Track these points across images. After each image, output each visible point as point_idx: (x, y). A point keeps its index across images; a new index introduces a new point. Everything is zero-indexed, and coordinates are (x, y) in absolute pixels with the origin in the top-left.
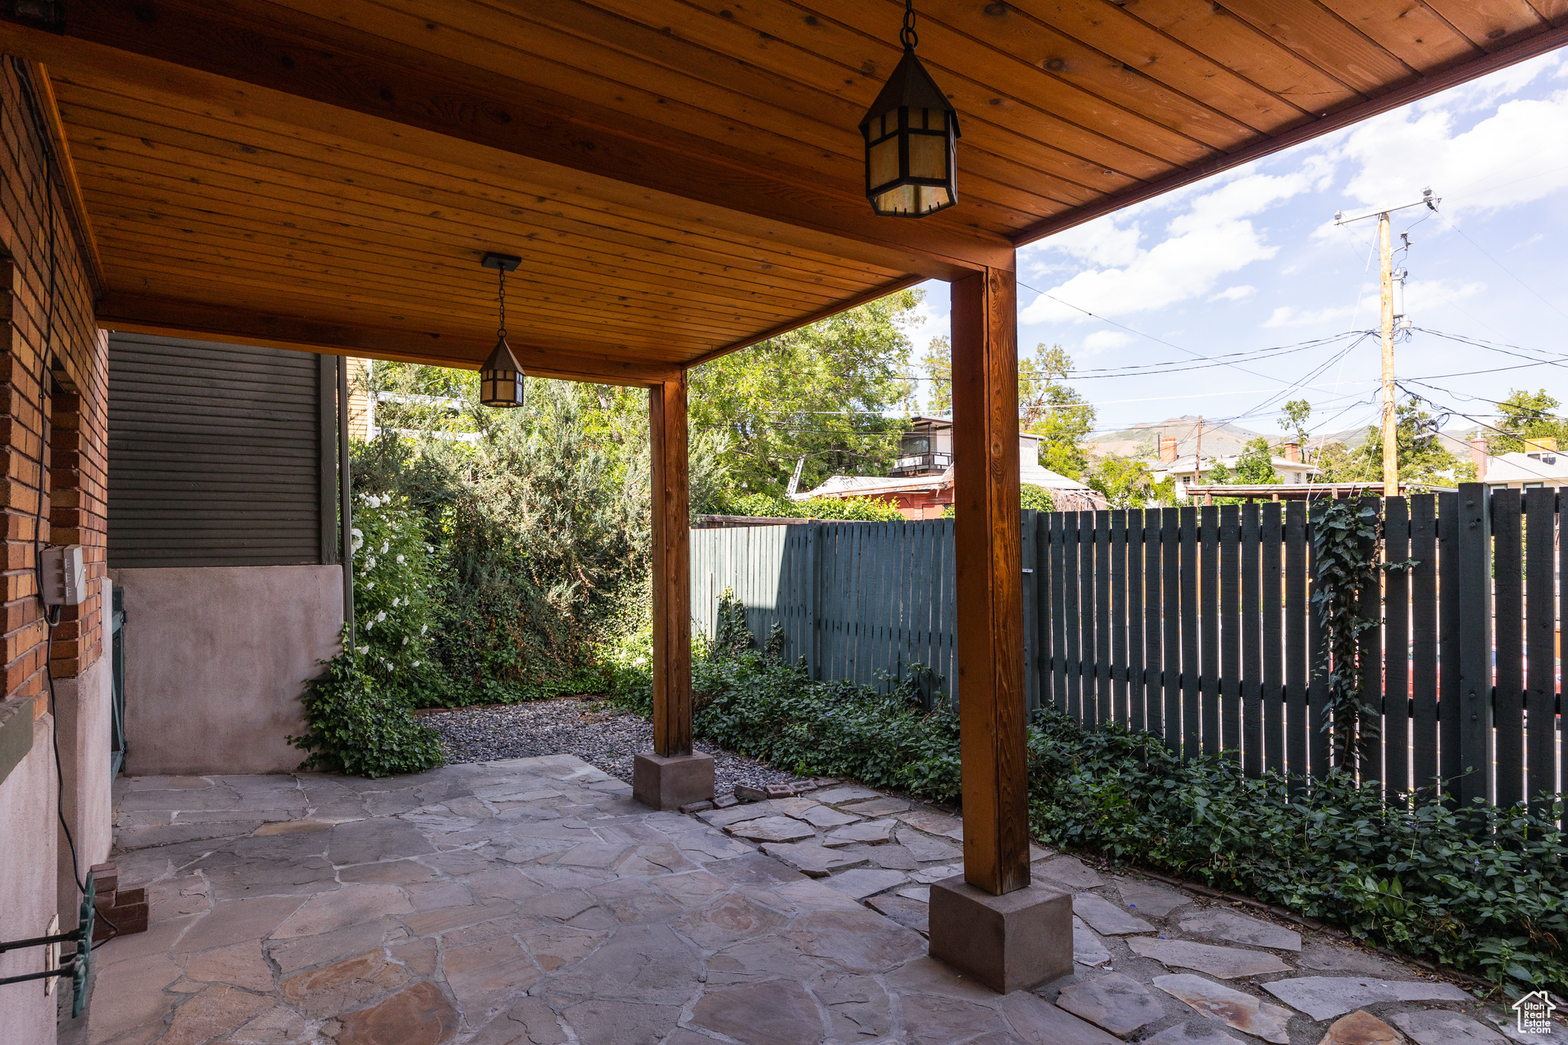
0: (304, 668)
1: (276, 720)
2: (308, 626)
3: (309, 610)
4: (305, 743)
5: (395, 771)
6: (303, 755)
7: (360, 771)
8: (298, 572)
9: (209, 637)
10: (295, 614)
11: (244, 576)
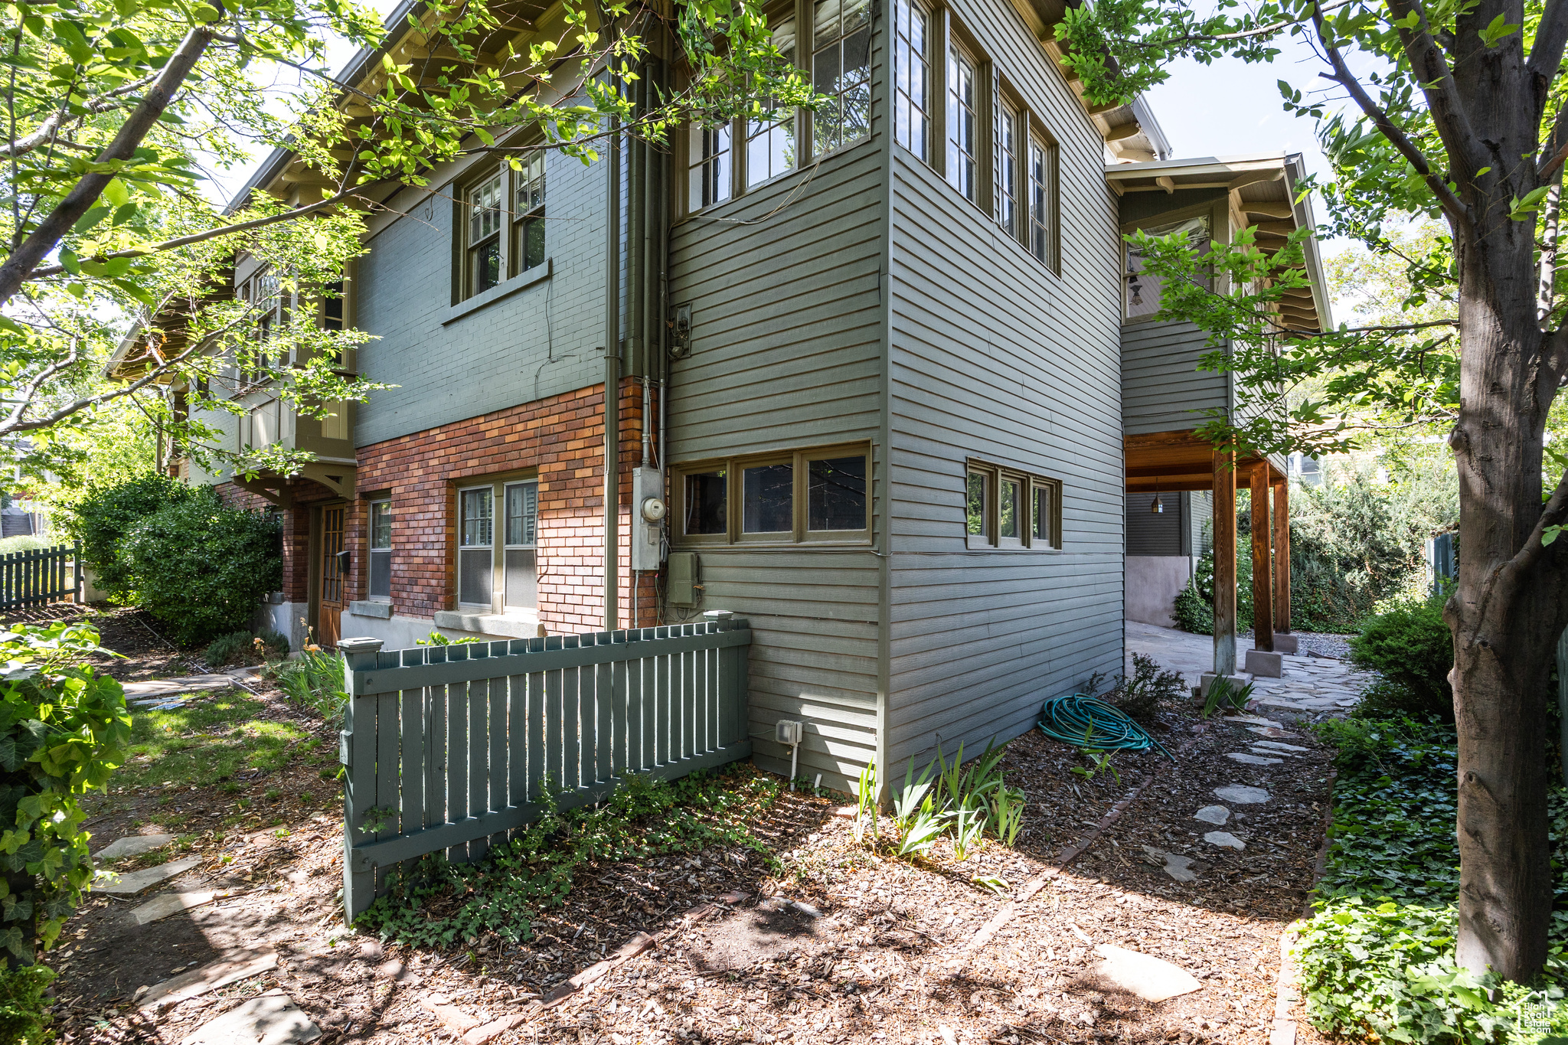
0: (1175, 593)
1: (1166, 609)
2: (1177, 578)
3: (1177, 572)
4: (1176, 619)
5: (1202, 633)
6: (1175, 623)
7: (1190, 631)
8: (1173, 558)
9: (1145, 579)
10: (1172, 573)
11: (1156, 559)
